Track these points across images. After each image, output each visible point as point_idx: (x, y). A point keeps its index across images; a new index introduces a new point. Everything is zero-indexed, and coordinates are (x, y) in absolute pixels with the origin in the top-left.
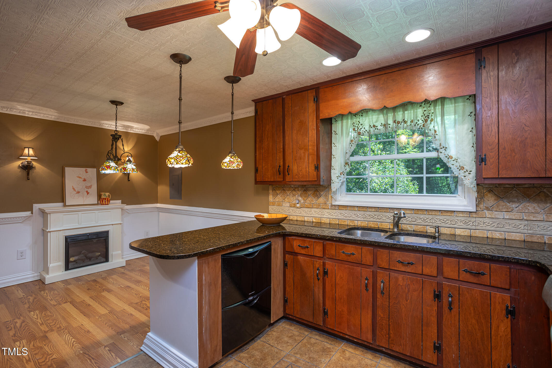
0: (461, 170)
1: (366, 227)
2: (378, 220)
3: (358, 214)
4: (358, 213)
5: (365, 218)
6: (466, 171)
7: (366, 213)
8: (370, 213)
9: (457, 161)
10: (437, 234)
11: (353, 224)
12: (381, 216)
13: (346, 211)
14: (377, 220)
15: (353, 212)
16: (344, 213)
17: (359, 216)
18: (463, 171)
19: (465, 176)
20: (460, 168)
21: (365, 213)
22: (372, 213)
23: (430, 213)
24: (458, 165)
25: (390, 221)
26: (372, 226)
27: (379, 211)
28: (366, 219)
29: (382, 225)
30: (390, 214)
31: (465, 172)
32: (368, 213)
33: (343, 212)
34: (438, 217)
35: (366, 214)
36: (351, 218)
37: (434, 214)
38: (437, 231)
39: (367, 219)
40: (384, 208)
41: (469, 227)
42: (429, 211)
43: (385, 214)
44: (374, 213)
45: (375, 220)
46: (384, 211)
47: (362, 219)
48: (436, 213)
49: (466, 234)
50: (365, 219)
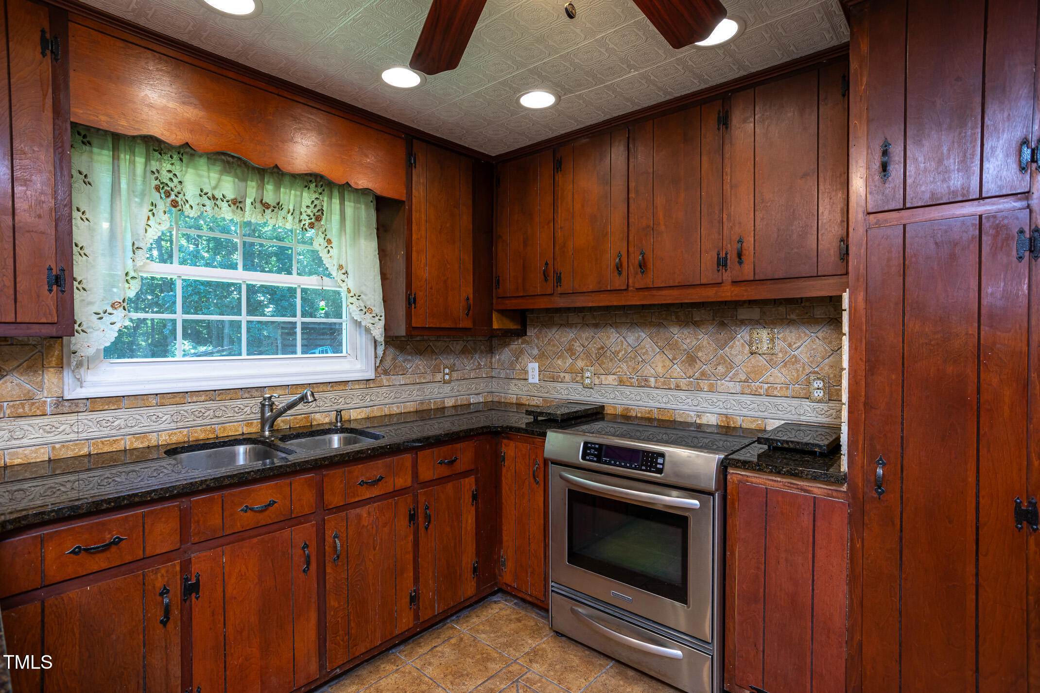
0: (367, 313)
1: (184, 442)
2: (215, 420)
3: (160, 415)
4: (160, 411)
5: (181, 421)
6: (375, 315)
7: (183, 408)
8: (193, 407)
9: (358, 298)
10: (339, 424)
11: (146, 444)
12: (224, 408)
13: (119, 413)
14: (213, 420)
15: (144, 411)
16: (110, 419)
17: (163, 419)
18: (371, 315)
19: (373, 324)
20: (365, 310)
21: (180, 407)
22: (201, 406)
23: (316, 389)
24: (362, 305)
25: (243, 416)
26: (201, 437)
27: (217, 399)
28: (182, 423)
29: (224, 430)
30: (243, 402)
31: (374, 317)
32: (187, 407)
33: (108, 415)
34: (327, 395)
35: (182, 412)
36: (136, 429)
37: (322, 390)
38: (339, 420)
39: (187, 423)
40: (228, 392)
41: (367, 404)
42: (314, 385)
43: (231, 404)
44: (204, 406)
45: (208, 421)
46: (229, 397)
47: (172, 424)
48: (325, 388)
49: (363, 416)
50: (180, 424)
